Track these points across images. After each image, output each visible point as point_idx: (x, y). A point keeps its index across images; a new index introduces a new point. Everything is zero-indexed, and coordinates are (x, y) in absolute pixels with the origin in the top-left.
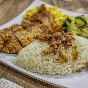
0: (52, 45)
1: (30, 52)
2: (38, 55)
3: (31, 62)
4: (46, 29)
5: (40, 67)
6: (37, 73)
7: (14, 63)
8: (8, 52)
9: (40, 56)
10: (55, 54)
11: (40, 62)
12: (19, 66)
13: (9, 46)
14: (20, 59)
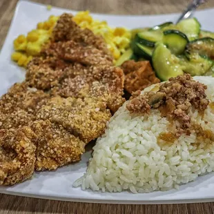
0: (176, 115)
1: (128, 149)
2: (152, 149)
3: (141, 171)
4: (118, 78)
5: (164, 174)
6: (160, 189)
7: (90, 189)
8: (54, 167)
9: (159, 148)
10: (188, 134)
11: (162, 162)
12: (107, 191)
13: (52, 151)
14: (108, 172)
